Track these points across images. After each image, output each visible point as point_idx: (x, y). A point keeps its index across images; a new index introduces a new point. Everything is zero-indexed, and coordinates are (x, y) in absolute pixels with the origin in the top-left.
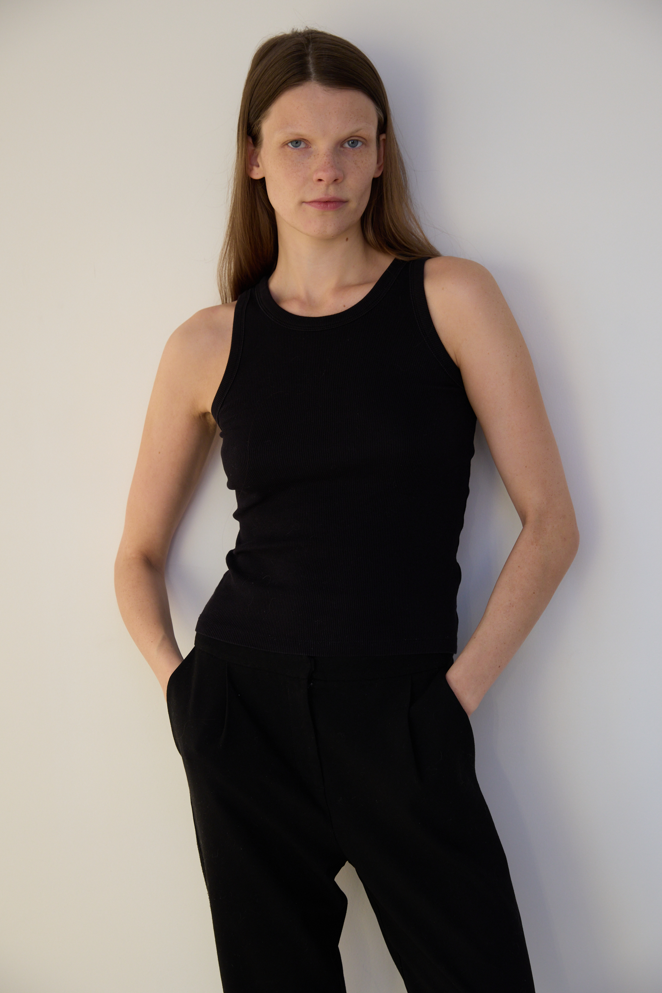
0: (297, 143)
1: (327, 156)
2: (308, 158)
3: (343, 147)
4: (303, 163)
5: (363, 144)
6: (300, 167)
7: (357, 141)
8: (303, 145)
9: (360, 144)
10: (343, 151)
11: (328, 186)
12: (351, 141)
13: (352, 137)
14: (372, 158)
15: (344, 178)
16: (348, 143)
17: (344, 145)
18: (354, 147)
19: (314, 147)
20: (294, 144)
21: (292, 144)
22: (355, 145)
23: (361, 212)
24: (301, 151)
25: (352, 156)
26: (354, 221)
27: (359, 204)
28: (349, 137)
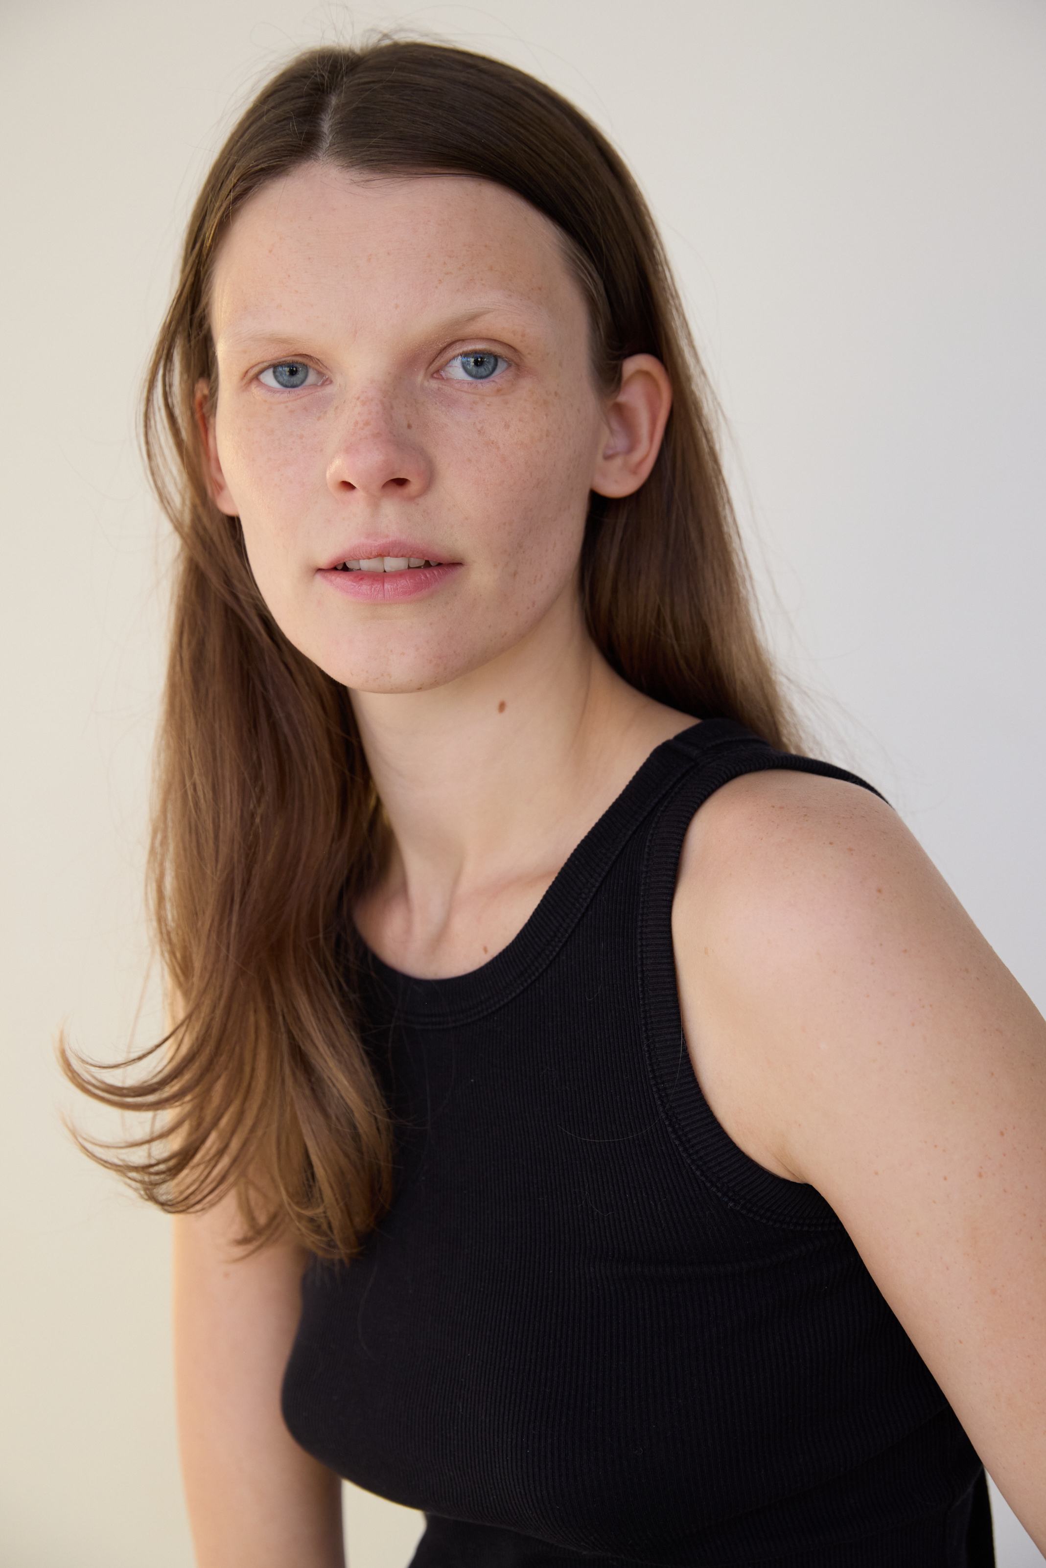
0: (293, 373)
1: (364, 403)
2: (319, 419)
3: (443, 379)
4: (301, 437)
5: (510, 366)
6: (291, 449)
7: (496, 358)
8: (312, 378)
9: (502, 366)
10: (439, 389)
11: (375, 505)
12: (466, 355)
13: (462, 340)
14: (547, 415)
15: (430, 478)
16: (458, 363)
17: (447, 369)
18: (481, 377)
19: (338, 380)
20: (286, 377)
21: (276, 377)
22: (488, 372)
23: (534, 603)
24: (301, 398)
25: (471, 409)
26: (505, 634)
27: (515, 574)
28: (449, 340)
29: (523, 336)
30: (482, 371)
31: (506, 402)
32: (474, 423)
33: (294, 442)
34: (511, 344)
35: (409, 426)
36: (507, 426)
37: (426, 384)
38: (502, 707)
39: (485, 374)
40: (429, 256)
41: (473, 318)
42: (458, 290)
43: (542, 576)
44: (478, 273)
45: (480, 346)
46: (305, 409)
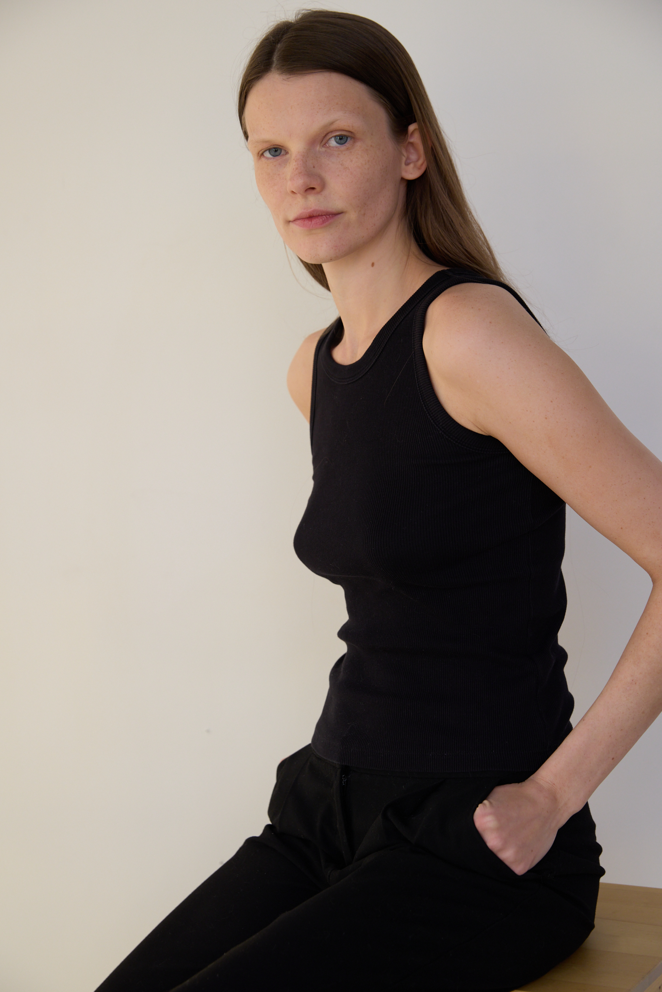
0: (276, 151)
1: (296, 161)
3: (327, 146)
4: (279, 175)
5: (351, 139)
6: (276, 179)
7: (347, 136)
8: (283, 152)
9: (349, 139)
10: (326, 151)
11: (305, 197)
12: (335, 136)
13: (332, 132)
14: (367, 155)
15: (323, 185)
16: (333, 139)
17: (329, 142)
18: (342, 144)
19: (290, 152)
20: (273, 153)
21: (270, 153)
22: (345, 142)
23: (375, 225)
24: (278, 160)
25: (338, 157)
26: (363, 237)
27: (364, 214)
28: (325, 133)
29: (353, 127)
30: (342, 141)
31: (351, 152)
32: (339, 162)
33: (277, 177)
34: (349, 130)
35: (314, 167)
36: (351, 161)
37: (321, 150)
38: (373, 265)
39: (343, 142)
40: (312, 103)
41: (332, 123)
42: (325, 114)
43: (377, 214)
44: (332, 106)
45: (338, 133)
46: (280, 164)
